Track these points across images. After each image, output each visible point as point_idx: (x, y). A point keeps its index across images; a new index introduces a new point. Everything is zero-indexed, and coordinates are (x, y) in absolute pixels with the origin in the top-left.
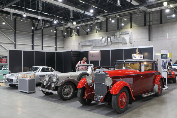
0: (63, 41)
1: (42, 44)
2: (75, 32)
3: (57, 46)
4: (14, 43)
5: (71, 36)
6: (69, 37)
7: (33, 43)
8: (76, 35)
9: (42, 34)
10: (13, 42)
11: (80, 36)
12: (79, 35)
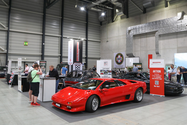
0: (100, 31)
1: (62, 34)
2: (120, 12)
3: (88, 39)
4: (6, 29)
5: (113, 21)
6: (109, 23)
7: (44, 31)
8: (122, 18)
9: (62, 16)
10: (4, 28)
11: (130, 18)
12: (128, 17)
